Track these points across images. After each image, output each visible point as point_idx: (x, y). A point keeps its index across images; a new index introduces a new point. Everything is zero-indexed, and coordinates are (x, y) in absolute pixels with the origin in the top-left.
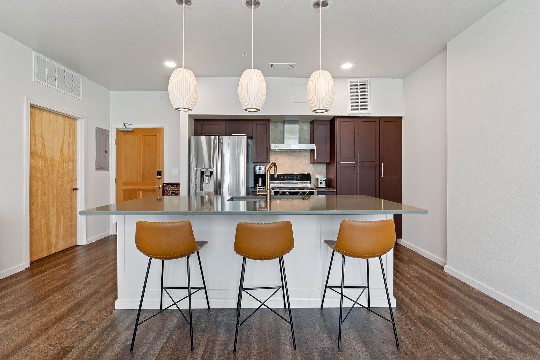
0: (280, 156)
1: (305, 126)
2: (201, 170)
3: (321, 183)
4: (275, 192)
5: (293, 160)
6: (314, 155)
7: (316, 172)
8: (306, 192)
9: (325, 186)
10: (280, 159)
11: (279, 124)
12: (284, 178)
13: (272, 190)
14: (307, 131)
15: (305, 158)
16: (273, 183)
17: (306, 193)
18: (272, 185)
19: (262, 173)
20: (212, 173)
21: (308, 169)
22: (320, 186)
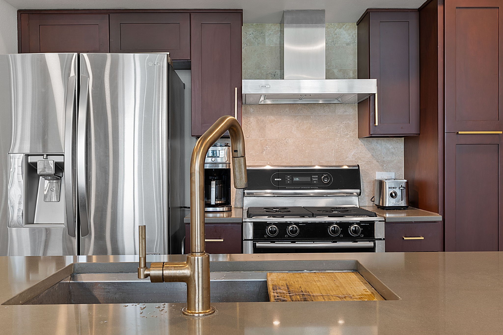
0: (272, 118)
1: (345, 32)
2: (27, 159)
3: (394, 194)
4: (256, 224)
5: (310, 128)
6: (372, 114)
7: (375, 162)
8: (352, 224)
9: (403, 203)
10: (272, 125)
11: (268, 26)
12: (284, 179)
13: (248, 220)
14: (348, 44)
15: (344, 122)
16: (252, 194)
17: (352, 228)
18: (248, 202)
19: (220, 167)
20: (59, 167)
21: (354, 155)
22: (389, 202)
